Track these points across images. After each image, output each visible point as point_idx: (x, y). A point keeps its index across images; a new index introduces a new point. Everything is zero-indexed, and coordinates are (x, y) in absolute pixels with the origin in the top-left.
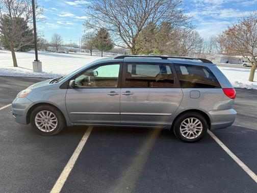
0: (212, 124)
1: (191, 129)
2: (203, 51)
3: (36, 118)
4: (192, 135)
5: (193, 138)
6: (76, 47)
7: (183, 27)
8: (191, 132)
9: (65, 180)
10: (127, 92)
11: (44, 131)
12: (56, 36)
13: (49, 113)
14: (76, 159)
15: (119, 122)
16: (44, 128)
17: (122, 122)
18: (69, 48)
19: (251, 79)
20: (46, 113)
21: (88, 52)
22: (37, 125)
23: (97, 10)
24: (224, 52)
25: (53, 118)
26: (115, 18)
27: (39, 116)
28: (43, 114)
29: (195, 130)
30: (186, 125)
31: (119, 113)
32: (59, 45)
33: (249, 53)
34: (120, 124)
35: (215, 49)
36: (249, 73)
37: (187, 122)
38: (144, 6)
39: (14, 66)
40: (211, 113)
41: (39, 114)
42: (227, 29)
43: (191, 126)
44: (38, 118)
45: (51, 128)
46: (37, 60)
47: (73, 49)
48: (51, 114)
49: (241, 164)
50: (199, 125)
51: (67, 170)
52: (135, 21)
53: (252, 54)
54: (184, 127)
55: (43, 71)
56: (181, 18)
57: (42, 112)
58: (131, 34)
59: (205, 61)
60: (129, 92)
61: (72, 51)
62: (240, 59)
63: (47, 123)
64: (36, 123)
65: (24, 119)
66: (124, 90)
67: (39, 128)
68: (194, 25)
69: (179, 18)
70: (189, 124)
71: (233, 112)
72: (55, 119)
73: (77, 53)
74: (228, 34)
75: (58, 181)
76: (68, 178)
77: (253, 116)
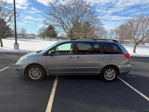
0: (120, 72)
1: (110, 75)
2: (107, 37)
3: (30, 72)
4: (110, 78)
5: (111, 79)
6: (34, 35)
7: (98, 24)
8: (110, 77)
9: (53, 100)
10: (78, 57)
11: (34, 79)
12: (23, 29)
13: (37, 69)
14: (55, 91)
15: (74, 72)
16: (34, 77)
17: (75, 72)
18: (30, 36)
19: (134, 52)
20: (35, 69)
21: (42, 38)
22: (30, 76)
23: (51, 15)
24: (118, 38)
25: (39, 72)
26: (61, 19)
27: (31, 71)
28: (34, 70)
29: (112, 75)
30: (107, 73)
31: (74, 68)
32: (24, 35)
33: (132, 38)
34: (74, 73)
35: (113, 36)
36: (133, 49)
37: (108, 71)
38: (77, 13)
39: (1, 47)
40: (119, 66)
41: (31, 69)
42: (120, 25)
43: (110, 73)
44: (31, 72)
45: (38, 77)
46: (16, 43)
47: (33, 37)
48: (38, 69)
49: (136, 90)
50: (114, 73)
51: (52, 96)
52: (72, 21)
53: (134, 38)
54: (107, 74)
55: (20, 49)
56: (96, 19)
57: (33, 69)
58: (69, 28)
59: (114, 41)
60: (79, 57)
61: (32, 38)
62: (127, 42)
63: (35, 74)
64: (30, 75)
65: (23, 72)
66: (76, 56)
67: (31, 77)
68: (103, 23)
69: (95, 19)
70: (109, 73)
71: (129, 65)
72: (40, 72)
73: (35, 39)
74: (121, 28)
75: (49, 101)
76: (54, 99)
77: (138, 69)
